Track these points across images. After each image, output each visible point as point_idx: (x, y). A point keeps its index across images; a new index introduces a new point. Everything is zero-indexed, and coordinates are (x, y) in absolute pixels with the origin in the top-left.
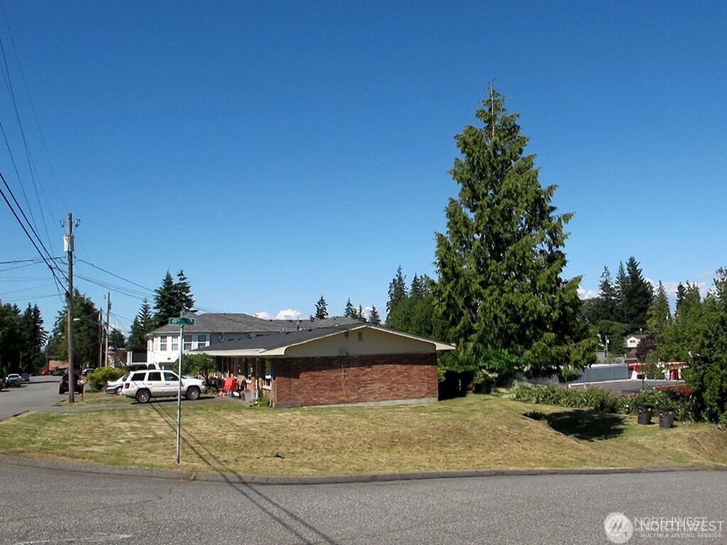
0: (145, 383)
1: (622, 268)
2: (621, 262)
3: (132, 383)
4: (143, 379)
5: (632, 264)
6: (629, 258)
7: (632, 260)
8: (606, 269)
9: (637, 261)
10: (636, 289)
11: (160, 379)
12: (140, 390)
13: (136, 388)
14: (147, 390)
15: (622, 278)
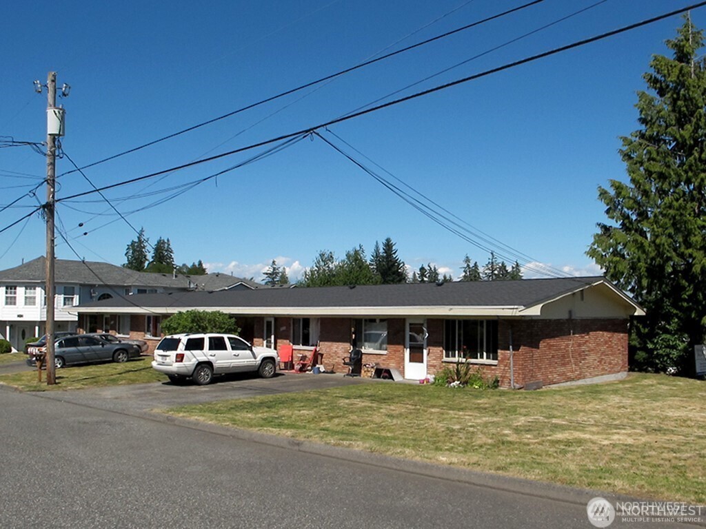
0: (205, 354)
1: (377, 247)
2: (377, 242)
3: (187, 353)
4: (201, 348)
5: (388, 246)
6: (386, 238)
7: (388, 240)
8: (361, 248)
9: (393, 241)
10: (389, 269)
11: (225, 348)
12: (201, 365)
13: (194, 362)
14: (209, 364)
15: (377, 255)
